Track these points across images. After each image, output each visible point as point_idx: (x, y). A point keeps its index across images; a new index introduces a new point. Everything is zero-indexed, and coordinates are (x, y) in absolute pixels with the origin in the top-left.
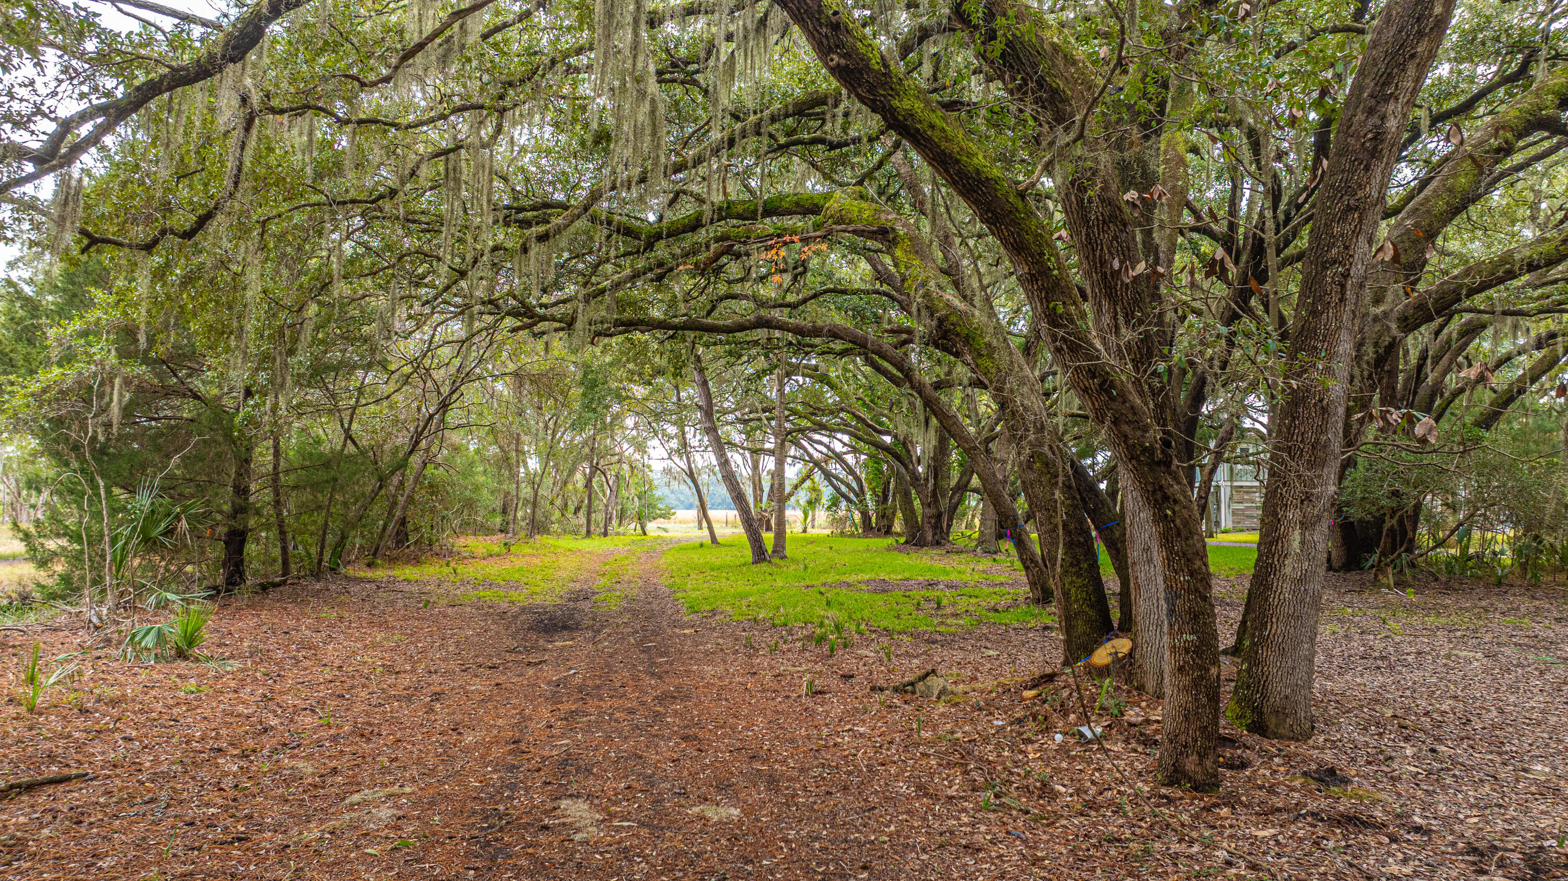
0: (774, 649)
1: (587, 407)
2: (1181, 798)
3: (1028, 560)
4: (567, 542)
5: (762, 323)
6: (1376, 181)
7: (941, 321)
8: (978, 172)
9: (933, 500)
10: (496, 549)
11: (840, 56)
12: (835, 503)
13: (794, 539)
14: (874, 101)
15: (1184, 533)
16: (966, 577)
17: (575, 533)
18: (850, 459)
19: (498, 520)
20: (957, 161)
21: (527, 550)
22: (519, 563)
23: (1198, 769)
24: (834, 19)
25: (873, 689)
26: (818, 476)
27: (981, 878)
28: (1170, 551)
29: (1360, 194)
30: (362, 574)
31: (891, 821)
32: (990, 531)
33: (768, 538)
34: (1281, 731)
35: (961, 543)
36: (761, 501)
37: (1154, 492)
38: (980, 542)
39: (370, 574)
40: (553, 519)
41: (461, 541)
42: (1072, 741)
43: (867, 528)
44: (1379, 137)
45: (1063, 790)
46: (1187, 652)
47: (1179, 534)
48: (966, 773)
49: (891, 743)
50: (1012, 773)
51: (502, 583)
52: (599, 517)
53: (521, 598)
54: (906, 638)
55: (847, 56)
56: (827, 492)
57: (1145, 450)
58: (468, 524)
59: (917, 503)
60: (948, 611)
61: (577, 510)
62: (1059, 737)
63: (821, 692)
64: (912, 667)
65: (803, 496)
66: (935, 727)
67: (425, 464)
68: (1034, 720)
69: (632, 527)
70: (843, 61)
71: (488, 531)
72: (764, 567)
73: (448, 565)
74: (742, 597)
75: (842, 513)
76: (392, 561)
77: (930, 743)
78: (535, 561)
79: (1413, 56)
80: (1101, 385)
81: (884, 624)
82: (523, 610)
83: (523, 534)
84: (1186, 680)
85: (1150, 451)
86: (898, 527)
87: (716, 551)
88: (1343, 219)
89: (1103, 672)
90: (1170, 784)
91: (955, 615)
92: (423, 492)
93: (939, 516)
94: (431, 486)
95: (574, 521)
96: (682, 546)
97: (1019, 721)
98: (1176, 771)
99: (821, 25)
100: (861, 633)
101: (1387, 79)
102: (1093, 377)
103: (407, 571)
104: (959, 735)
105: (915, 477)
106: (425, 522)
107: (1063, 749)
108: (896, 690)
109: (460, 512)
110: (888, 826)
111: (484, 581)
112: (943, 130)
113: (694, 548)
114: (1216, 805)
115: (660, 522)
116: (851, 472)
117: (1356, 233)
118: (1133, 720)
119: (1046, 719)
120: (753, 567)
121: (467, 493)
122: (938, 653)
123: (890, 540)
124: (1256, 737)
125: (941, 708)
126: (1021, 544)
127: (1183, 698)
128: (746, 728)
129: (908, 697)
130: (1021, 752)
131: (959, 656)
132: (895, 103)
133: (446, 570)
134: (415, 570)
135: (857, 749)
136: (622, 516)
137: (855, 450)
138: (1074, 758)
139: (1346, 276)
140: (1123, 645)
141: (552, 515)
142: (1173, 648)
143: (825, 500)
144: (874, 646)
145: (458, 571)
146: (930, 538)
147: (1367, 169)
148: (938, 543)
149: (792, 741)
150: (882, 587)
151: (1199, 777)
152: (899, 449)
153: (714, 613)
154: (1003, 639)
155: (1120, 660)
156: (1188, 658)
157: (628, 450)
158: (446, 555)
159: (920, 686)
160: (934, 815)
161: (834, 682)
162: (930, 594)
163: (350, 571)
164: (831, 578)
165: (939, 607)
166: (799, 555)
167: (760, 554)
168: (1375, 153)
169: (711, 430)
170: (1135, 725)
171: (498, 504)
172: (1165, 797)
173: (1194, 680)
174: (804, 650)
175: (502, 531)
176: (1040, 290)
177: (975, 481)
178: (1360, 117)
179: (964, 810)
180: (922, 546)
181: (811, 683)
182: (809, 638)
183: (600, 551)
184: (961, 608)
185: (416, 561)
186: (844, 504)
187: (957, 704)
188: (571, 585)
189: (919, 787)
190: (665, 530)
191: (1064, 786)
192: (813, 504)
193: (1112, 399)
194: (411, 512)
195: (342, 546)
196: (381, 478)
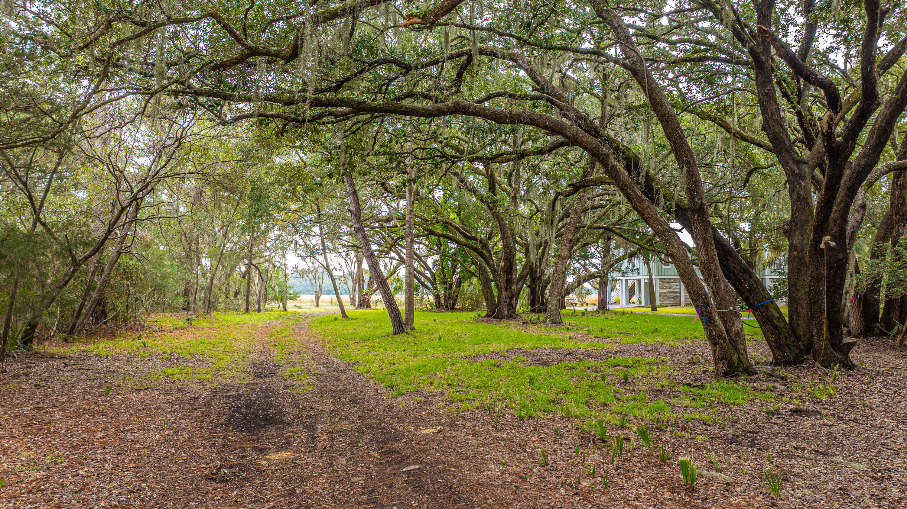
4: (232, 317)
10: (180, 324)
12: (416, 289)
17: (238, 310)
19: (181, 301)
21: (205, 324)
22: (201, 335)
30: (55, 350)
36: (363, 288)
39: (63, 350)
40: (220, 300)
41: (152, 317)
43: (439, 305)
51: (188, 357)
52: (253, 299)
53: (210, 379)
58: (158, 304)
61: (236, 294)
67: (119, 253)
69: (277, 305)
71: (173, 309)
72: (403, 337)
73: (139, 338)
76: (90, 334)
78: (214, 333)
82: (215, 393)
83: (201, 311)
87: (345, 323)
92: (119, 277)
94: (125, 272)
95: (236, 302)
96: (320, 319)
103: (101, 345)
105: (494, 270)
106: (121, 304)
109: (152, 294)
111: (171, 354)
113: (331, 321)
115: (295, 302)
120: (396, 337)
121: (158, 280)
133: (137, 344)
134: (110, 344)
141: (219, 297)
145: (149, 344)
146: (505, 313)
148: (511, 316)
152: (483, 249)
158: (152, 333)
163: (48, 348)
165: (627, 381)
167: (399, 327)
171: (181, 289)
175: (184, 309)
180: (501, 319)
183: (260, 324)
184: (649, 383)
185: (112, 335)
188: (250, 356)
190: (300, 308)
194: (108, 293)
195: (33, 326)
196: (76, 263)
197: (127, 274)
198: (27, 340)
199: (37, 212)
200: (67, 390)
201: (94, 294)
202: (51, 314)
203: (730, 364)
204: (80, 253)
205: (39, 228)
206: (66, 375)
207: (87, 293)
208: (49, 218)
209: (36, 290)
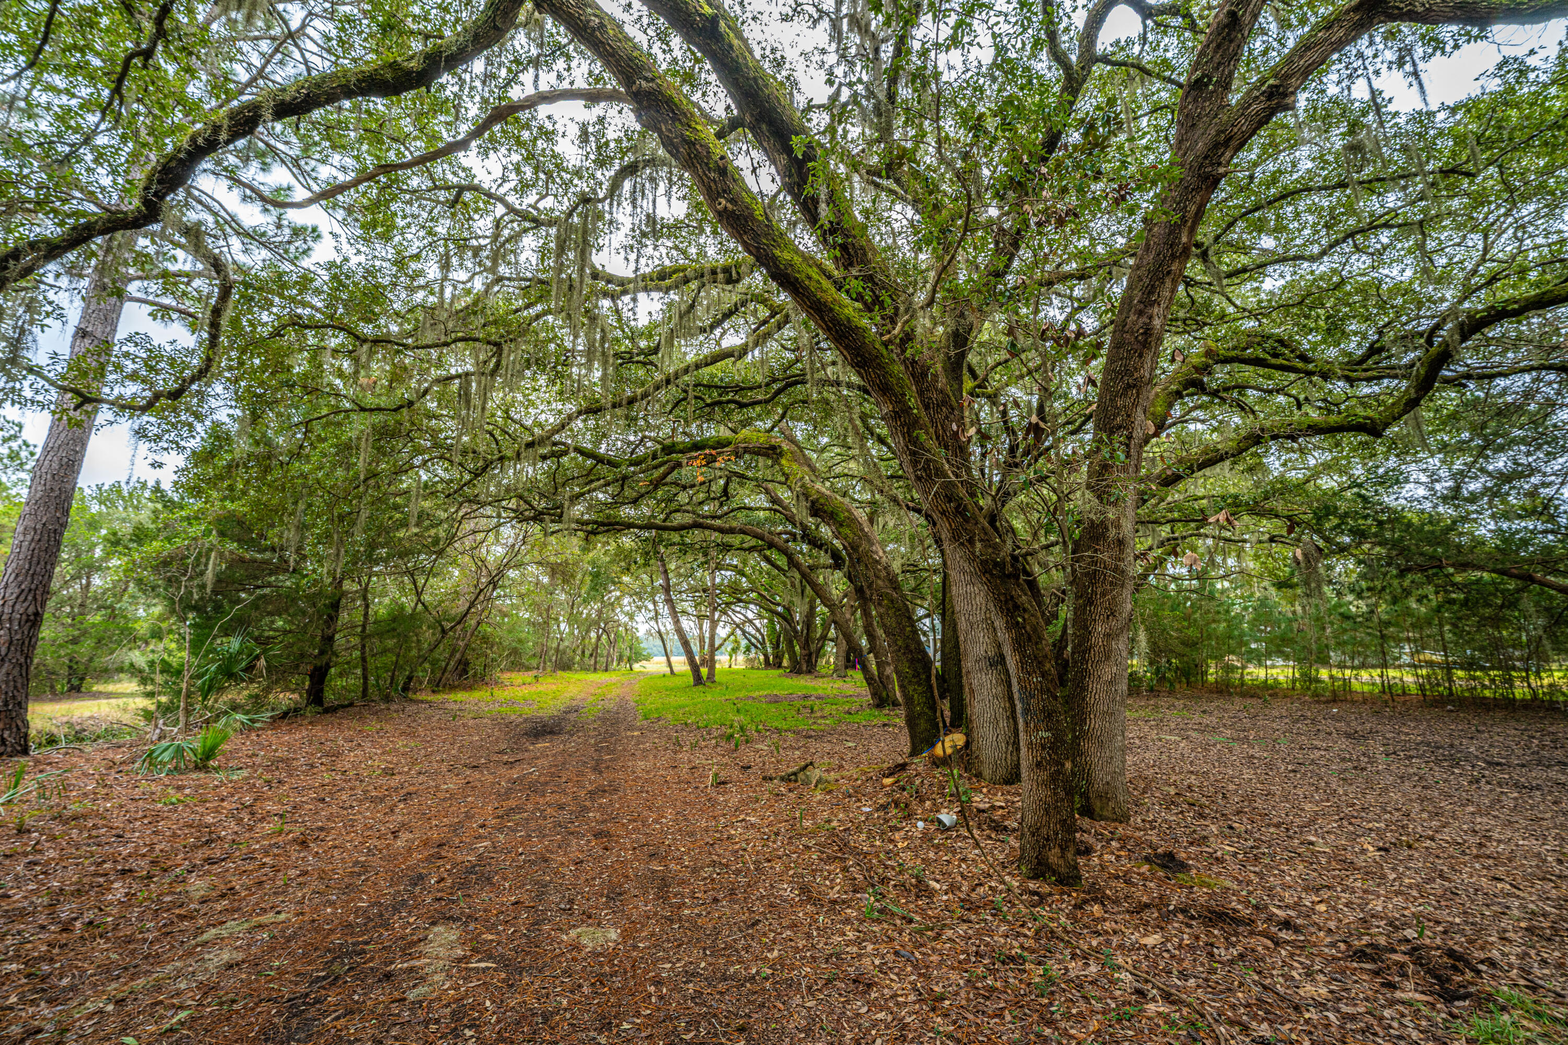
0: (693, 746)
1: (593, 588)
2: (1050, 894)
3: (869, 679)
4: (582, 676)
5: (696, 525)
6: (1147, 366)
7: (813, 503)
8: (849, 320)
9: (806, 645)
10: (529, 680)
11: (728, 200)
12: (748, 650)
13: (722, 672)
14: (758, 248)
15: (1034, 638)
16: (829, 692)
17: (587, 670)
18: (757, 622)
19: (534, 662)
20: (831, 310)
21: (550, 680)
22: (540, 688)
23: (1061, 862)
24: (720, 163)
25: (764, 778)
26: (739, 632)
27: (879, 1041)
28: (1023, 655)
29: (1136, 375)
30: (424, 698)
31: (774, 942)
32: (841, 662)
33: (704, 671)
34: (1105, 813)
35: (823, 671)
36: (704, 649)
37: (1006, 602)
38: (835, 671)
39: (432, 698)
41: (506, 676)
42: (933, 828)
43: (767, 663)
44: (1148, 331)
45: (938, 886)
46: (1043, 748)
47: (1029, 639)
48: (845, 869)
49: (777, 834)
50: (886, 867)
51: (522, 702)
52: (603, 661)
53: (528, 712)
54: (790, 735)
55: (733, 201)
56: (744, 643)
57: (996, 564)
58: (513, 665)
59: (797, 648)
60: (819, 714)
62: (920, 824)
63: (724, 783)
64: (793, 760)
65: (729, 646)
66: (814, 815)
67: (479, 623)
68: (897, 806)
69: (624, 666)
70: (729, 206)
71: (525, 669)
72: (701, 688)
73: (492, 691)
74: (680, 707)
75: (752, 655)
76: (453, 688)
77: (812, 834)
78: (552, 688)
79: (1169, 273)
80: (957, 508)
81: (776, 724)
82: (526, 720)
83: (549, 671)
84: (1044, 775)
85: (1002, 565)
86: (785, 663)
87: (674, 679)
88: (1124, 394)
89: (944, 761)
90: (1035, 877)
91: (823, 717)
92: (478, 642)
93: (810, 655)
95: (587, 663)
96: (652, 676)
97: (884, 807)
98: (1039, 863)
99: (709, 169)
100: (758, 732)
101: (1150, 290)
102: (950, 501)
104: (835, 824)
105: (796, 631)
106: (479, 664)
107: (926, 837)
108: (782, 779)
109: (508, 658)
110: (771, 950)
111: (510, 701)
112: (818, 282)
113: (660, 678)
114: (1085, 902)
115: (644, 663)
116: (758, 630)
117: (1135, 405)
118: (981, 806)
119: (907, 806)
120: (692, 689)
121: (515, 645)
122: (814, 745)
123: (781, 671)
124: (1087, 820)
125: (819, 796)
126: (865, 669)
127: (1043, 793)
128: (656, 821)
129: (792, 785)
130: (891, 841)
131: (828, 747)
132: (777, 252)
134: (468, 695)
135: (747, 841)
136: (620, 659)
137: (760, 616)
138: (937, 847)
139: (1130, 437)
140: (958, 739)
142: (1030, 745)
143: (742, 649)
144: (768, 742)
145: (495, 695)
146: (805, 669)
147: (1140, 356)
148: (810, 672)
149: (692, 834)
150: (775, 700)
151: (1063, 870)
152: (787, 615)
153: (659, 719)
154: (856, 735)
155: (959, 751)
156: (1045, 754)
157: (624, 619)
158: (503, 686)
159: (801, 776)
160: (818, 928)
161: (736, 774)
162: (808, 703)
163: (420, 696)
164: (742, 694)
165: (812, 711)
166: (724, 680)
167: (698, 680)
168: (1146, 345)
169: (669, 601)
170: (983, 811)
172: (1035, 893)
173: (1051, 775)
174: (717, 745)
175: (535, 669)
176: (902, 425)
177: (832, 633)
178: (1133, 317)
179: (847, 921)
180: (800, 674)
181: (716, 775)
182: (721, 736)
184: (826, 713)
185: (469, 688)
186: (753, 650)
187: (830, 792)
189: (804, 889)
190: (644, 668)
191: (938, 881)
192: (735, 650)
193: (967, 520)
194: (470, 656)
195: (410, 678)
196: (444, 632)
197: (485, 639)
198: (406, 689)
199: (419, 594)
200: (429, 718)
201: (458, 656)
202: (425, 670)
203: (881, 699)
204: (447, 625)
205: (420, 606)
206: (429, 712)
207: (452, 655)
208: (426, 597)
209: (414, 652)
